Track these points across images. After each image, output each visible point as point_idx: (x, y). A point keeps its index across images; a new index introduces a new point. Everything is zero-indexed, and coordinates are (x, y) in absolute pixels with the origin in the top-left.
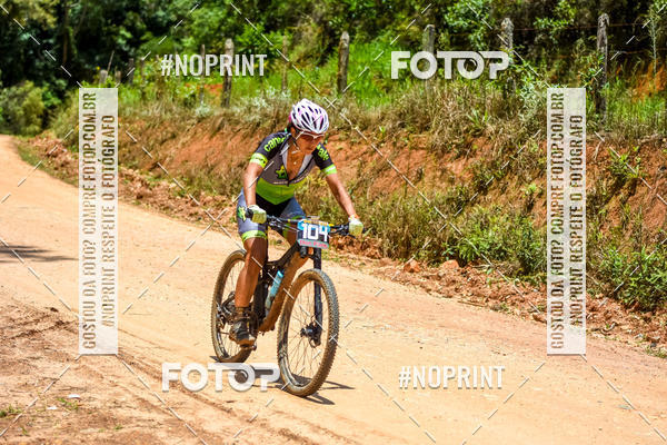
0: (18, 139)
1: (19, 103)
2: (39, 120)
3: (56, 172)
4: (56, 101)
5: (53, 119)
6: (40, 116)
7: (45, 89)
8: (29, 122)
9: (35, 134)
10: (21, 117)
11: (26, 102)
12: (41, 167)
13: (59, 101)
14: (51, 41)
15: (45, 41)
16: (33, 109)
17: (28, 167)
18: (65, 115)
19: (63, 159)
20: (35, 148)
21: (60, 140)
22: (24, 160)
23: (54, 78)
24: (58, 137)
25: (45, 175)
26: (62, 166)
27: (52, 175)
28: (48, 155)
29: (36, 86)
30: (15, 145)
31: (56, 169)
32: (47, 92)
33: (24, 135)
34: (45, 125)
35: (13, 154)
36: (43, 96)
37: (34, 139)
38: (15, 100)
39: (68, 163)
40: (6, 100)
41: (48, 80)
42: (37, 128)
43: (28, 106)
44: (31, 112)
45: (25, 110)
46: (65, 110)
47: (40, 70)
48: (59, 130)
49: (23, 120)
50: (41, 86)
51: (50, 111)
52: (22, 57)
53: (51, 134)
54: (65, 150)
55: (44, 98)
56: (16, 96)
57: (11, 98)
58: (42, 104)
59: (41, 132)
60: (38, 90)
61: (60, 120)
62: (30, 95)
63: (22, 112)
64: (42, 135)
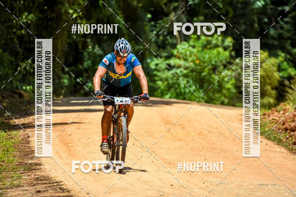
2: (274, 92)
4: (293, 71)
5: (290, 91)
6: (276, 88)
7: (281, 59)
9: (270, 106)
12: (279, 142)
14: (287, 9)
15: (280, 9)
16: (268, 81)
17: (265, 141)
20: (271, 122)
23: (289, 48)
25: (283, 150)
27: (291, 150)
28: (286, 129)
29: (270, 55)
32: (282, 62)
34: (281, 97)
36: (279, 66)
37: (270, 111)
41: (283, 49)
42: (272, 101)
47: (273, 38)
50: (276, 56)
51: (287, 83)
52: (256, 25)
55: (280, 69)
58: (277, 75)
59: (276, 105)
60: (273, 60)
64: (279, 108)
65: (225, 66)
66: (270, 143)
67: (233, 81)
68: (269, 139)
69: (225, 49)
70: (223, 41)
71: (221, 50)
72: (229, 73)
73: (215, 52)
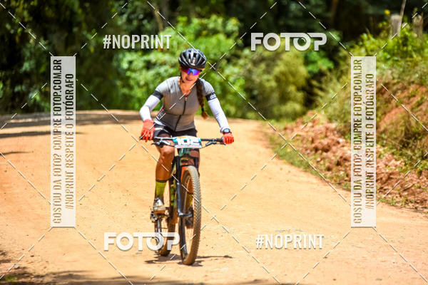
0: (270, 126)
1: (268, 71)
2: (300, 95)
3: (329, 174)
4: (324, 64)
5: (320, 93)
6: (300, 89)
8: (284, 98)
9: (295, 116)
10: (272, 90)
11: (279, 68)
12: (308, 167)
13: (331, 65)
16: (291, 79)
17: (287, 167)
18: (339, 87)
19: (339, 154)
21: (333, 125)
22: (280, 157)
24: (330, 120)
25: (313, 179)
26: (338, 164)
27: (323, 179)
28: (316, 149)
30: (266, 134)
31: (329, 169)
33: (278, 118)
34: (310, 102)
35: (263, 150)
36: (306, 57)
37: (293, 124)
38: (263, 66)
39: (346, 160)
40: (250, 66)
42: (298, 107)
43: (283, 74)
44: (288, 83)
45: (278, 80)
46: (338, 79)
48: (330, 110)
49: (276, 96)
51: (315, 83)
53: (319, 116)
54: (341, 140)
55: (307, 61)
56: (262, 59)
57: (255, 63)
58: (303, 71)
59: (304, 113)
61: (332, 94)
62: (285, 57)
63: (273, 84)
64: (305, 118)
65: (229, 61)
66: (294, 170)
67: (242, 82)
68: (292, 164)
69: (228, 35)
70: (224, 25)
71: (221, 37)
72: (236, 70)
73: (213, 40)
